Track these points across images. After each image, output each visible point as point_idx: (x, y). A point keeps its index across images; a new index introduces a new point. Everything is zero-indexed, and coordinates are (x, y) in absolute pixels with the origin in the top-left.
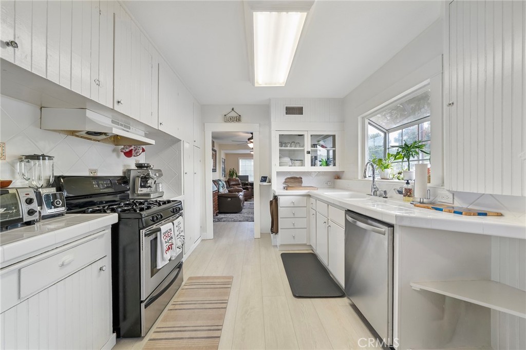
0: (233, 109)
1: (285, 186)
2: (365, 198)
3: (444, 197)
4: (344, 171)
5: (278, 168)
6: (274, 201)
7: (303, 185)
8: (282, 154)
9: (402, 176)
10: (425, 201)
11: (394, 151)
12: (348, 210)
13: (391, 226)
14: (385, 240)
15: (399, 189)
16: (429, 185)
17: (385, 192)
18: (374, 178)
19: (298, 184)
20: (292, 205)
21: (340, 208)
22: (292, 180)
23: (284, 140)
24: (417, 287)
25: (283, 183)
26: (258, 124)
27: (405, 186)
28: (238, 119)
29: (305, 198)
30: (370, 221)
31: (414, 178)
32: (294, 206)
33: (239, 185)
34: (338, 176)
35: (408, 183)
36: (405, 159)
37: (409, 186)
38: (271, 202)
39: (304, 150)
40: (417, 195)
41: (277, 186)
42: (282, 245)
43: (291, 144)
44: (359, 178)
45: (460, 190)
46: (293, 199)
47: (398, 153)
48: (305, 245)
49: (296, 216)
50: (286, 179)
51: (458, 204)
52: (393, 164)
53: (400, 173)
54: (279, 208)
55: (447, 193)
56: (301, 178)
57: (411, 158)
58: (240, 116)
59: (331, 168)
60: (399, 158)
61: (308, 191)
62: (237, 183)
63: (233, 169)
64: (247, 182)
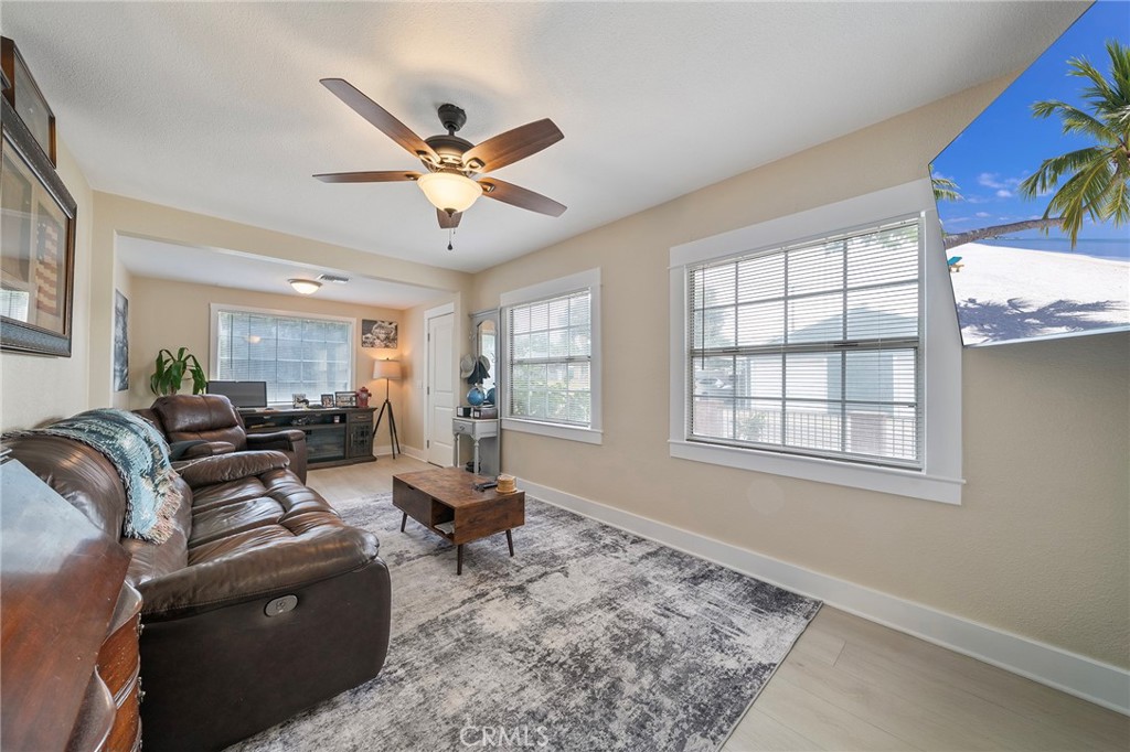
62: (216, 416)
63: (182, 351)
64: (258, 410)
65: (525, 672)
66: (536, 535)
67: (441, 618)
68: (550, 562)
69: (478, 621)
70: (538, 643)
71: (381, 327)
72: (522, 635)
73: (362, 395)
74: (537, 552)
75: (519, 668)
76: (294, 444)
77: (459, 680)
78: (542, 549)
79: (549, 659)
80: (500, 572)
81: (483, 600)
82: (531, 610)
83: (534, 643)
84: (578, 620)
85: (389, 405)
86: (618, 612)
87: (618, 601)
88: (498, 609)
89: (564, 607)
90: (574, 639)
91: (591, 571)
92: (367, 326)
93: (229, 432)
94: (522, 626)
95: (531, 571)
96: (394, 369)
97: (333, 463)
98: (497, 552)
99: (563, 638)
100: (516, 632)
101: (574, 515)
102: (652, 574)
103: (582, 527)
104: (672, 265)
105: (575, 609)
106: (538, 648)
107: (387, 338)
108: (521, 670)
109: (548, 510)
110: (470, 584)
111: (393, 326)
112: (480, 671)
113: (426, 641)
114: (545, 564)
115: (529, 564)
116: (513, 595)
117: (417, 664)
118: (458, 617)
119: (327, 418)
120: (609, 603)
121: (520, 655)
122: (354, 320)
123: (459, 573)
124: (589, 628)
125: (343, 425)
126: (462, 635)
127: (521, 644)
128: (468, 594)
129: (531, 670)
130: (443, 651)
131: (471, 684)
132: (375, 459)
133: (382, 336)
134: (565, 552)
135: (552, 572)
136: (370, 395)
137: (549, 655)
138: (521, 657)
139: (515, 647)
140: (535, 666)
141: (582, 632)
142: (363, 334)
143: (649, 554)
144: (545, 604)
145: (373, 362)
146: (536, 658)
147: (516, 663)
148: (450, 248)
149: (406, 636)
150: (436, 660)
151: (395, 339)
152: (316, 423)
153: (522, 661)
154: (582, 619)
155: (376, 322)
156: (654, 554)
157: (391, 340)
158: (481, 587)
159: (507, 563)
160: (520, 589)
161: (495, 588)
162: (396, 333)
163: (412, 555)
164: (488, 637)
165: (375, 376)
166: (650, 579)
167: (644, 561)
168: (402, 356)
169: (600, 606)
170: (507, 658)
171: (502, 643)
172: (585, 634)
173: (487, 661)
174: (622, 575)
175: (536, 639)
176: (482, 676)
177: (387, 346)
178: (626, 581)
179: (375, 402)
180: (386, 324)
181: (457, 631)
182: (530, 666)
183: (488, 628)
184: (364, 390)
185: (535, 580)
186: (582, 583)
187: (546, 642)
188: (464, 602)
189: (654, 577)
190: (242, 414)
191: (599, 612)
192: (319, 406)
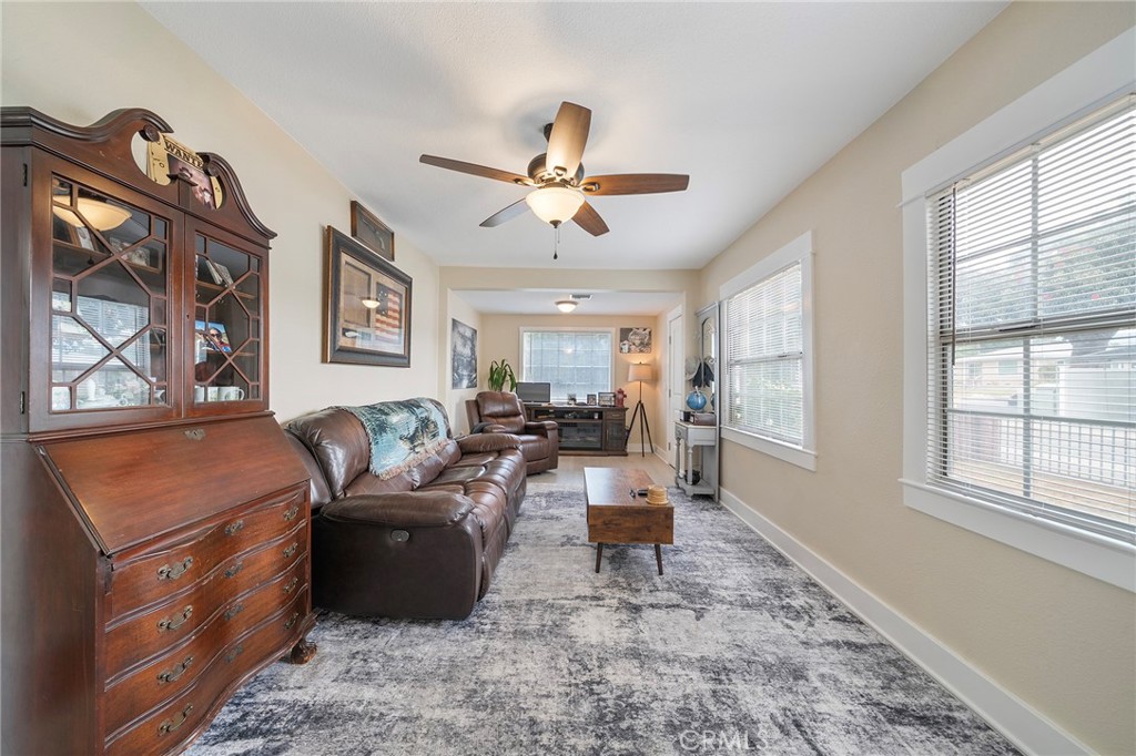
33: (516, 414)
62: (508, 407)
63: (503, 361)
64: (544, 405)
65: (564, 684)
66: (708, 563)
67: (550, 601)
68: (696, 598)
69: (572, 619)
70: (600, 667)
71: (636, 334)
72: (595, 653)
73: (620, 396)
74: (690, 581)
75: (563, 677)
76: (549, 433)
77: (514, 657)
78: (698, 580)
79: (595, 687)
80: (634, 585)
81: (594, 603)
82: (626, 633)
83: (597, 664)
84: (662, 668)
85: (642, 406)
86: (719, 687)
87: (732, 676)
88: (598, 617)
89: (660, 648)
90: (638, 683)
91: (735, 627)
92: (625, 334)
93: (512, 419)
94: (603, 643)
95: (663, 597)
96: (646, 371)
97: (592, 453)
98: (649, 566)
99: (629, 676)
100: (592, 646)
101: (780, 556)
102: (825, 670)
103: (778, 573)
104: (905, 199)
105: (671, 657)
106: (596, 672)
107: (642, 343)
108: (564, 680)
109: (751, 541)
110: (597, 584)
111: (647, 331)
112: (533, 660)
113: (523, 613)
114: (686, 596)
115: (670, 589)
116: (624, 611)
117: (502, 627)
118: (563, 607)
119: (589, 414)
120: (718, 672)
121: (575, 667)
122: (613, 330)
123: (598, 571)
124: (666, 684)
125: (600, 421)
126: (550, 623)
127: (586, 659)
128: (588, 592)
129: (570, 686)
130: (526, 628)
131: (518, 665)
132: (626, 455)
133: (637, 342)
134: (723, 593)
135: (686, 608)
136: (625, 396)
137: (599, 683)
138: (573, 670)
139: (578, 658)
140: (577, 685)
141: (653, 684)
142: (621, 341)
143: (849, 645)
144: (646, 636)
145: (628, 366)
146: (585, 678)
147: (565, 671)
148: (556, 257)
149: (515, 603)
150: (515, 632)
151: (648, 344)
152: (581, 418)
153: (571, 674)
154: (668, 671)
155: (631, 330)
156: (859, 648)
157: (645, 345)
158: (603, 591)
159: (648, 579)
160: (637, 609)
161: (613, 597)
162: (650, 338)
163: (578, 542)
164: (567, 637)
165: (630, 379)
166: (812, 675)
167: (827, 649)
168: (655, 360)
169: (703, 670)
170: (563, 663)
171: (571, 648)
172: (654, 686)
173: (546, 655)
174: (774, 649)
175: (602, 662)
176: (530, 665)
177: (641, 351)
178: (771, 659)
179: (630, 403)
180: (641, 331)
181: (548, 619)
182: (573, 681)
183: (574, 630)
184: (621, 392)
185: (660, 608)
186: (709, 634)
187: (609, 669)
188: (577, 598)
189: (822, 677)
190: (528, 408)
191: (695, 675)
192: (584, 404)
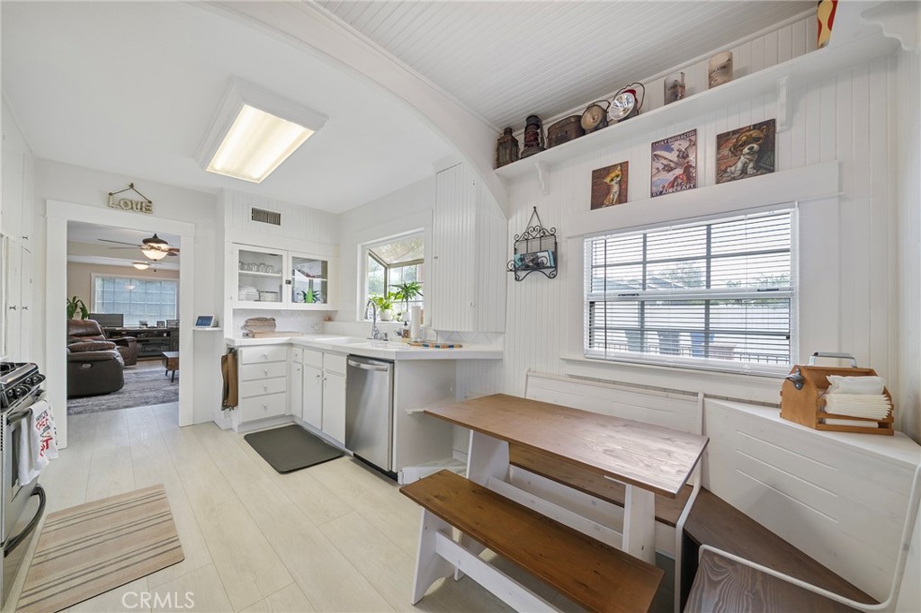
0: (132, 186)
1: (245, 332)
2: (365, 342)
3: (432, 337)
4: (337, 311)
5: (235, 303)
6: (230, 356)
7: (277, 330)
8: (243, 281)
9: (401, 317)
10: (419, 340)
11: (395, 290)
12: (351, 355)
13: (392, 362)
14: (387, 375)
15: (398, 330)
16: (422, 326)
17: (386, 334)
18: (375, 319)
19: (268, 329)
20: (264, 360)
21: (340, 353)
22: (258, 323)
23: (249, 259)
24: (410, 411)
25: (242, 328)
26: (193, 225)
27: (404, 327)
28: (146, 207)
29: (285, 348)
30: (371, 361)
31: (410, 319)
32: (266, 361)
33: (98, 334)
34: (329, 317)
35: (406, 324)
36: (404, 300)
37: (407, 328)
38: (225, 359)
39: (281, 278)
40: (413, 335)
41: (232, 331)
42: (245, 424)
43: (258, 266)
44: (358, 320)
45: (440, 329)
46: (265, 350)
47: (398, 293)
48: (283, 416)
49: (269, 376)
50: (247, 322)
51: (440, 341)
52: (394, 305)
53: (399, 314)
54: (240, 366)
55: (432, 331)
56: (274, 320)
57: (409, 299)
58: (150, 202)
59: (318, 306)
60: (399, 298)
61: (289, 338)
62: (90, 330)
63: (75, 298)
64: (117, 329)
76: (130, 344)
93: (95, 337)
119: (160, 333)
125: (168, 338)
152: (152, 336)
190: (106, 331)
192: (154, 327)
